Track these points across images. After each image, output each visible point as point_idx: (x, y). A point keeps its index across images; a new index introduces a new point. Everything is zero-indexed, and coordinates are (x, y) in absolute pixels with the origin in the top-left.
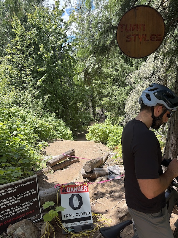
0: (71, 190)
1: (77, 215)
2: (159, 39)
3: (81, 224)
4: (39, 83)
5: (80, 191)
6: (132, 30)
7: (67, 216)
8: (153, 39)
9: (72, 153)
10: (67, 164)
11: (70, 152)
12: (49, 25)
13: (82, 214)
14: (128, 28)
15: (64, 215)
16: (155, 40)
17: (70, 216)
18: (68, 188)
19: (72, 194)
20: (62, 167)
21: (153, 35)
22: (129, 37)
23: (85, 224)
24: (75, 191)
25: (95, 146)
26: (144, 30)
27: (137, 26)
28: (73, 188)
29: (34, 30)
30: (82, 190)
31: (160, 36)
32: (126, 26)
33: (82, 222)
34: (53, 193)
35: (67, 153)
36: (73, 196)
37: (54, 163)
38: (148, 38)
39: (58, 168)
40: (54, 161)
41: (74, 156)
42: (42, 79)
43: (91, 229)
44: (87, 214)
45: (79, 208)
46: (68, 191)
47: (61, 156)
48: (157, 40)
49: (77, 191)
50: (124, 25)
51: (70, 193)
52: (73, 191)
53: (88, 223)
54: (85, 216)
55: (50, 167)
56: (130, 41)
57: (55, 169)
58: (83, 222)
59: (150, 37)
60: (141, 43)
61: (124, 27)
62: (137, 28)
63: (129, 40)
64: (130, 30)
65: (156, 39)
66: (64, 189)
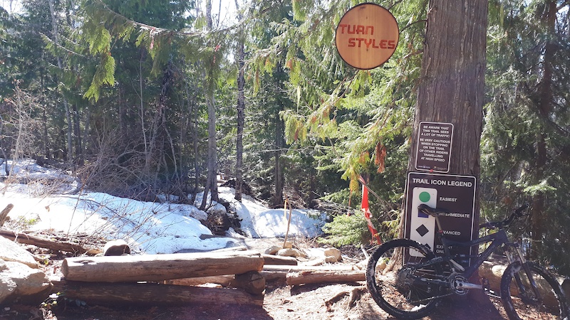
2: (392, 46)
8: (383, 46)
21: (383, 41)
22: (352, 41)
26: (372, 34)
31: (393, 43)
32: (349, 27)
38: (377, 44)
48: (389, 48)
56: (354, 46)
59: (380, 44)
60: (367, 50)
61: (346, 29)
62: (363, 30)
63: (352, 44)
64: (354, 33)
65: (387, 46)
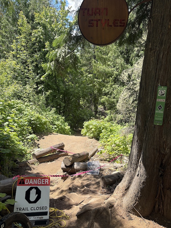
0: (30, 182)
1: (32, 209)
2: (123, 24)
3: (35, 219)
4: (42, 79)
5: (40, 183)
6: (94, 14)
7: (19, 210)
8: (116, 25)
9: (61, 147)
10: (54, 158)
11: (58, 146)
12: (55, 25)
13: (38, 208)
14: (90, 12)
15: (17, 208)
16: (118, 26)
17: (24, 209)
18: (27, 180)
19: (30, 187)
20: (49, 159)
21: (116, 20)
22: (91, 22)
23: (40, 219)
24: (34, 184)
25: (88, 142)
26: (107, 15)
27: (99, 10)
28: (33, 181)
29: (40, 29)
30: (42, 182)
31: (123, 22)
32: (88, 10)
33: (36, 217)
34: (8, 184)
35: (55, 146)
36: (31, 189)
37: (40, 155)
38: (111, 23)
39: (44, 160)
40: (40, 153)
41: (63, 149)
42: (45, 75)
43: (45, 225)
44: (44, 209)
45: (35, 202)
46: (26, 183)
47: (48, 149)
48: (120, 26)
49: (36, 183)
50: (86, 9)
51: (28, 185)
52: (32, 184)
53: (43, 219)
54: (42, 211)
55: (35, 159)
56: (93, 26)
57: (40, 162)
58: (38, 217)
59: (113, 23)
60: (103, 29)
61: (86, 11)
62: (99, 12)
63: (91, 25)
64: (93, 15)
65: (119, 24)
66: (22, 180)
